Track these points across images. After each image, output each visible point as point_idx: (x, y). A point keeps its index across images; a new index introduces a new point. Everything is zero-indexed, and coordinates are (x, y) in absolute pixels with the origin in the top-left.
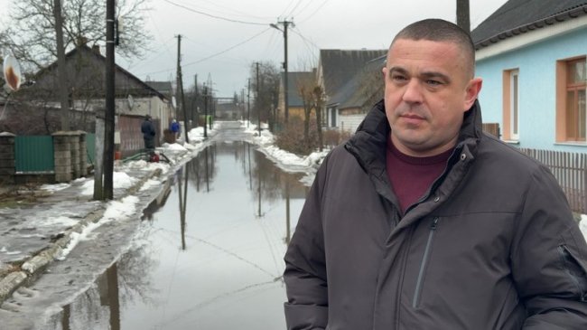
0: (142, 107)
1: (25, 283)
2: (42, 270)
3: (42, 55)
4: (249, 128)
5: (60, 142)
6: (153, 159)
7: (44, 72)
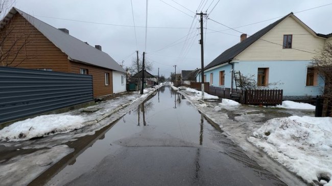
0: (152, 79)
1: (122, 109)
2: (126, 106)
3: (136, 71)
4: (170, 83)
5: (136, 85)
6: (152, 88)
7: (137, 74)
